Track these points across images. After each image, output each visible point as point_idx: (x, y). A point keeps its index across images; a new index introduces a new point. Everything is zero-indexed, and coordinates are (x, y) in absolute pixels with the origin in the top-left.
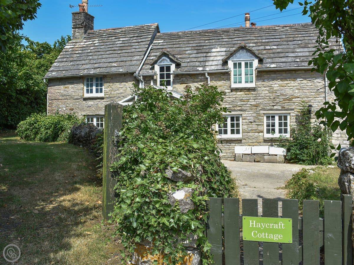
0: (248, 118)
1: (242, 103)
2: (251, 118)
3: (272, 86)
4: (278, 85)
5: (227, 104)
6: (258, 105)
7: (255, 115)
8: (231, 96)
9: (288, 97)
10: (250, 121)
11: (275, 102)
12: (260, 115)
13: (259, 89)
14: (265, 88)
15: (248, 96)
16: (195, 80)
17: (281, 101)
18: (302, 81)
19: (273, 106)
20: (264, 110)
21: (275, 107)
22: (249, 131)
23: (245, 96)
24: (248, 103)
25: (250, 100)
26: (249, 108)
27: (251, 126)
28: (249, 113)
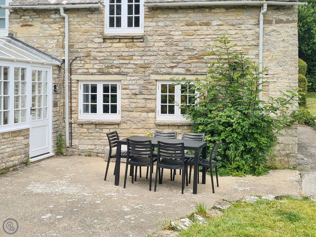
0: (131, 87)
1: (122, 61)
2: (135, 87)
3: (172, 33)
4: (180, 33)
5: (97, 62)
6: (147, 66)
7: (141, 82)
8: (103, 50)
9: (196, 52)
10: (133, 91)
11: (174, 61)
12: (150, 83)
13: (149, 38)
14: (160, 38)
15: (130, 50)
16: (45, 20)
17: (184, 60)
18: (220, 27)
19: (172, 67)
20: (158, 73)
21: (175, 70)
22: (132, 110)
23: (127, 49)
24: (132, 62)
25: (134, 57)
26: (132, 70)
27: (135, 101)
28: (133, 78)
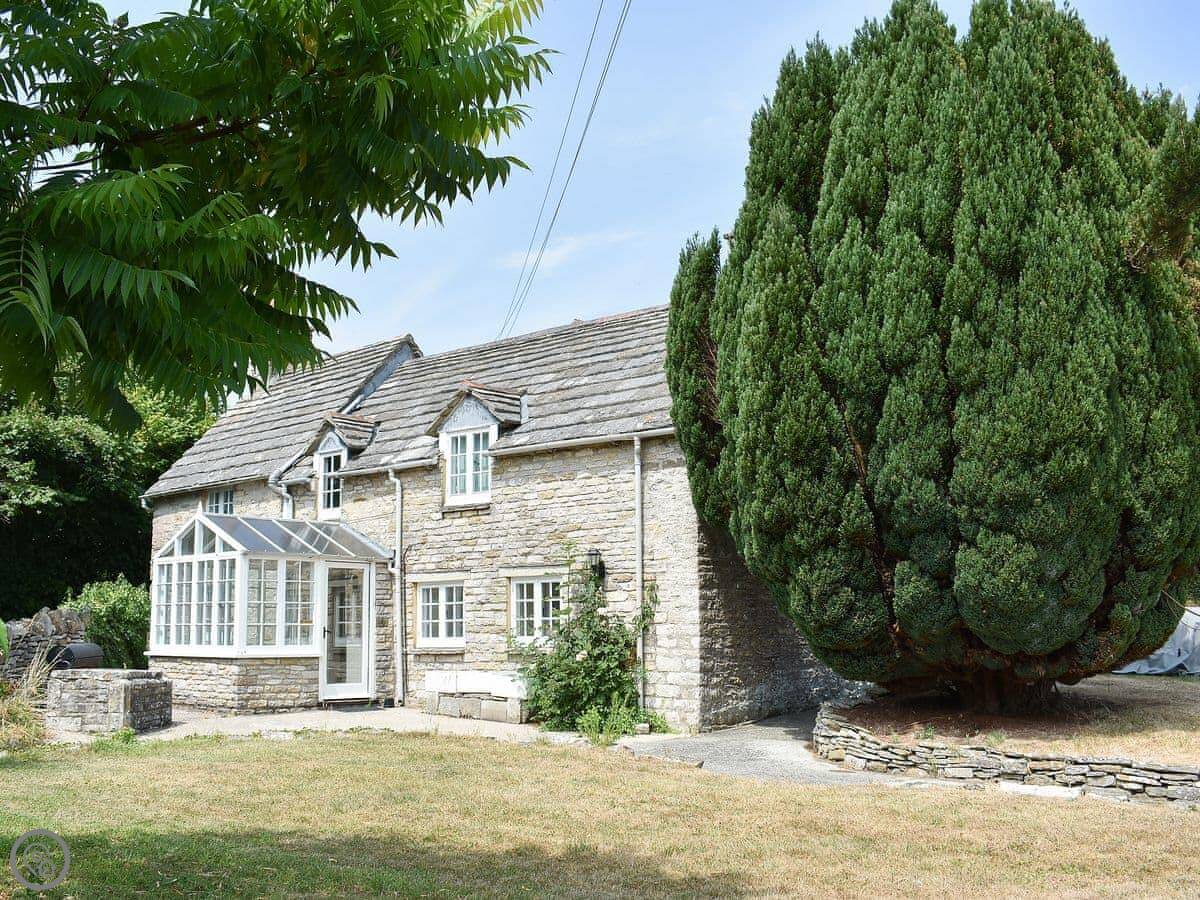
0: (476, 591)
1: (465, 549)
2: (481, 590)
3: (525, 497)
4: (535, 495)
5: (435, 551)
6: (495, 554)
7: (487, 582)
8: (442, 531)
9: (556, 527)
10: (479, 598)
11: (528, 543)
12: (498, 582)
13: (497, 507)
14: (511, 505)
15: (475, 529)
16: (378, 490)
17: (542, 541)
18: (588, 481)
19: (526, 555)
20: (509, 567)
21: (531, 559)
22: (476, 628)
23: (469, 528)
24: (477, 548)
25: (480, 540)
26: (476, 563)
27: (481, 614)
28: (477, 576)
